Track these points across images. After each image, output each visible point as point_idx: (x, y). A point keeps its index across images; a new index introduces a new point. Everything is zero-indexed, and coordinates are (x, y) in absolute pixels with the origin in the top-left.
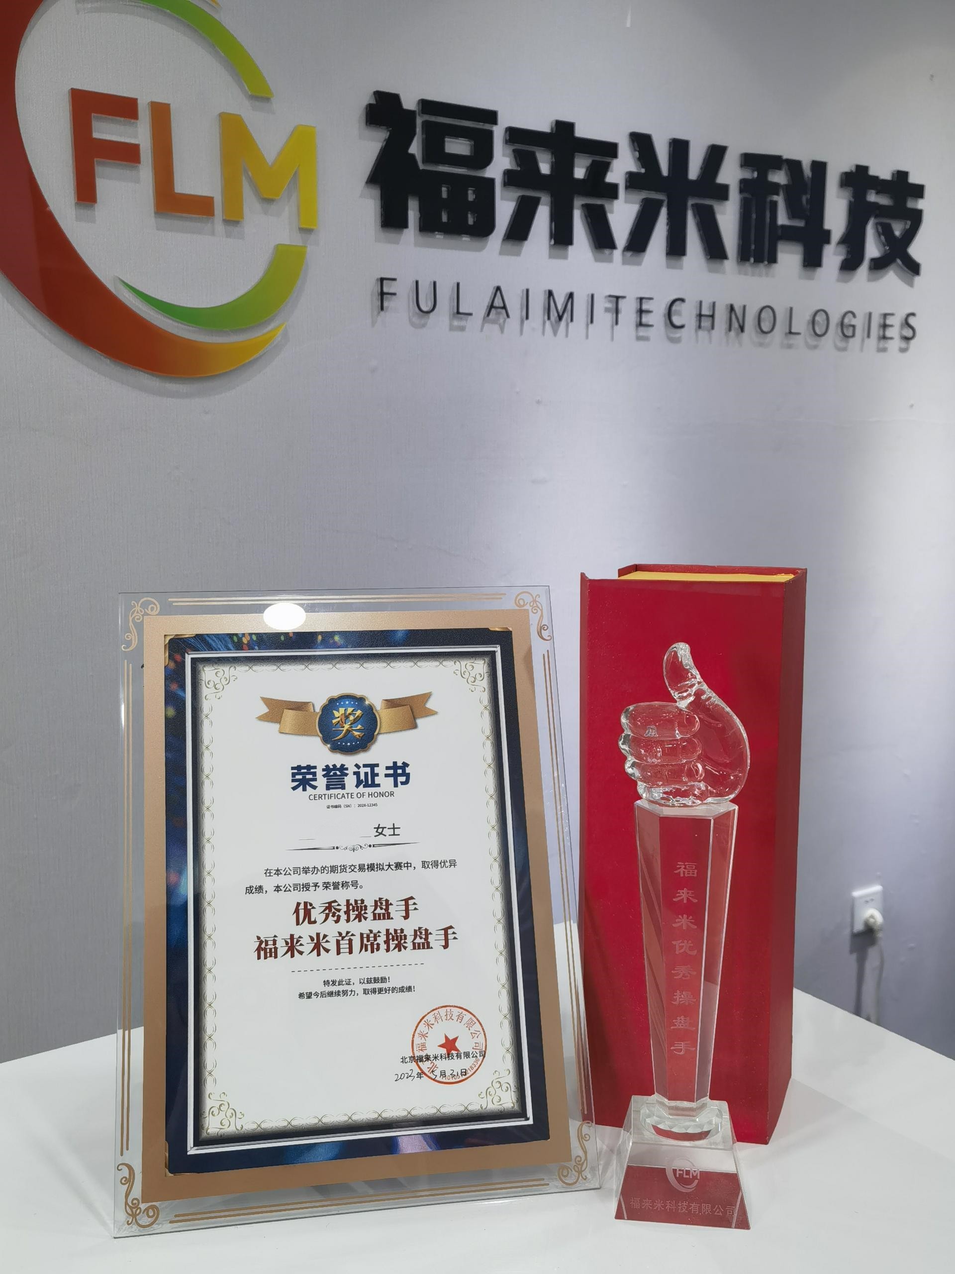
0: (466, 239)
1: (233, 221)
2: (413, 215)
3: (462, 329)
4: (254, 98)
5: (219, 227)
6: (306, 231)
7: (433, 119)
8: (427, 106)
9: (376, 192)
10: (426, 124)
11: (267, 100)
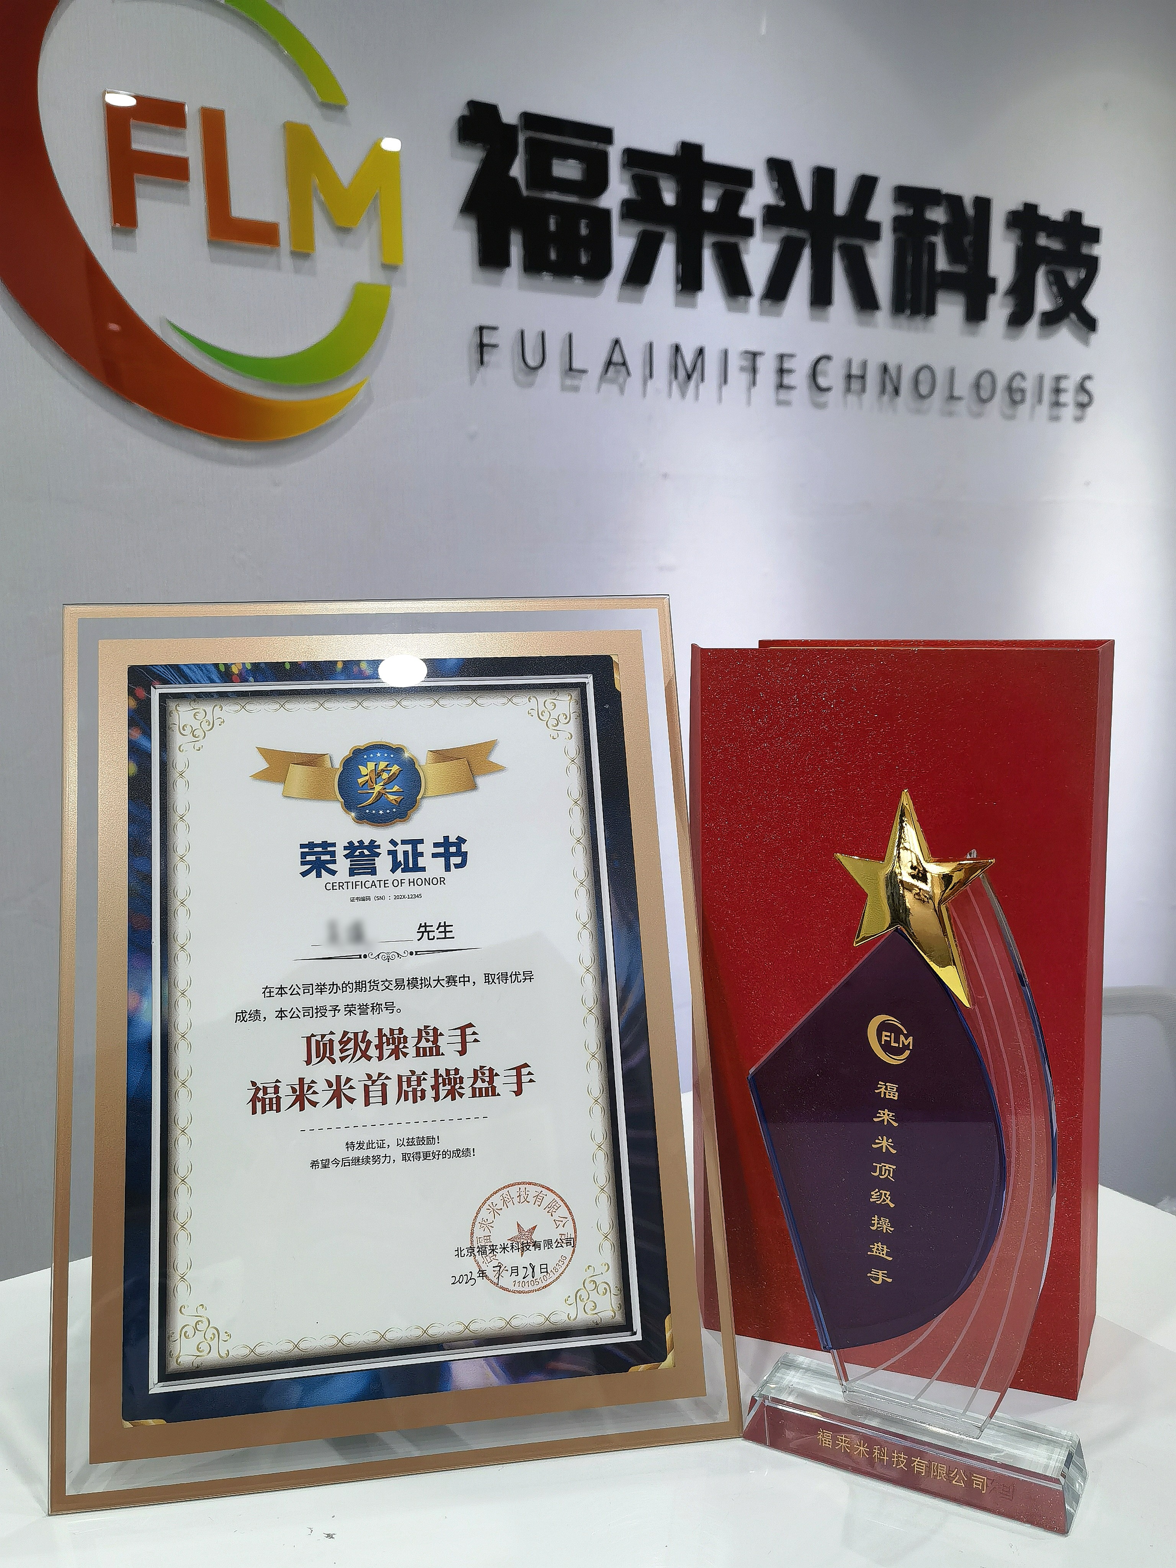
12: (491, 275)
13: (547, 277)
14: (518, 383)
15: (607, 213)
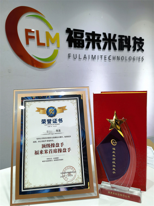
0: (80, 48)
1: (48, 46)
2: (73, 45)
3: (80, 61)
4: (50, 29)
5: (46, 47)
6: (58, 48)
7: (75, 31)
8: (74, 30)
9: (68, 42)
10: (74, 32)
11: (52, 29)
12: (70, 48)
13: (77, 48)
14: (73, 60)
15: (84, 40)
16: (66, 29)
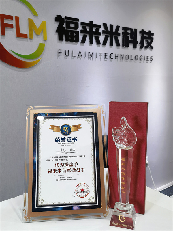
16: (55, 16)
